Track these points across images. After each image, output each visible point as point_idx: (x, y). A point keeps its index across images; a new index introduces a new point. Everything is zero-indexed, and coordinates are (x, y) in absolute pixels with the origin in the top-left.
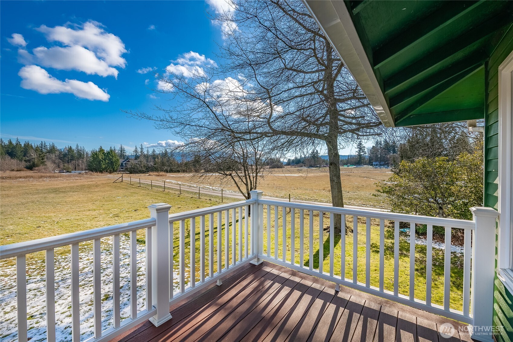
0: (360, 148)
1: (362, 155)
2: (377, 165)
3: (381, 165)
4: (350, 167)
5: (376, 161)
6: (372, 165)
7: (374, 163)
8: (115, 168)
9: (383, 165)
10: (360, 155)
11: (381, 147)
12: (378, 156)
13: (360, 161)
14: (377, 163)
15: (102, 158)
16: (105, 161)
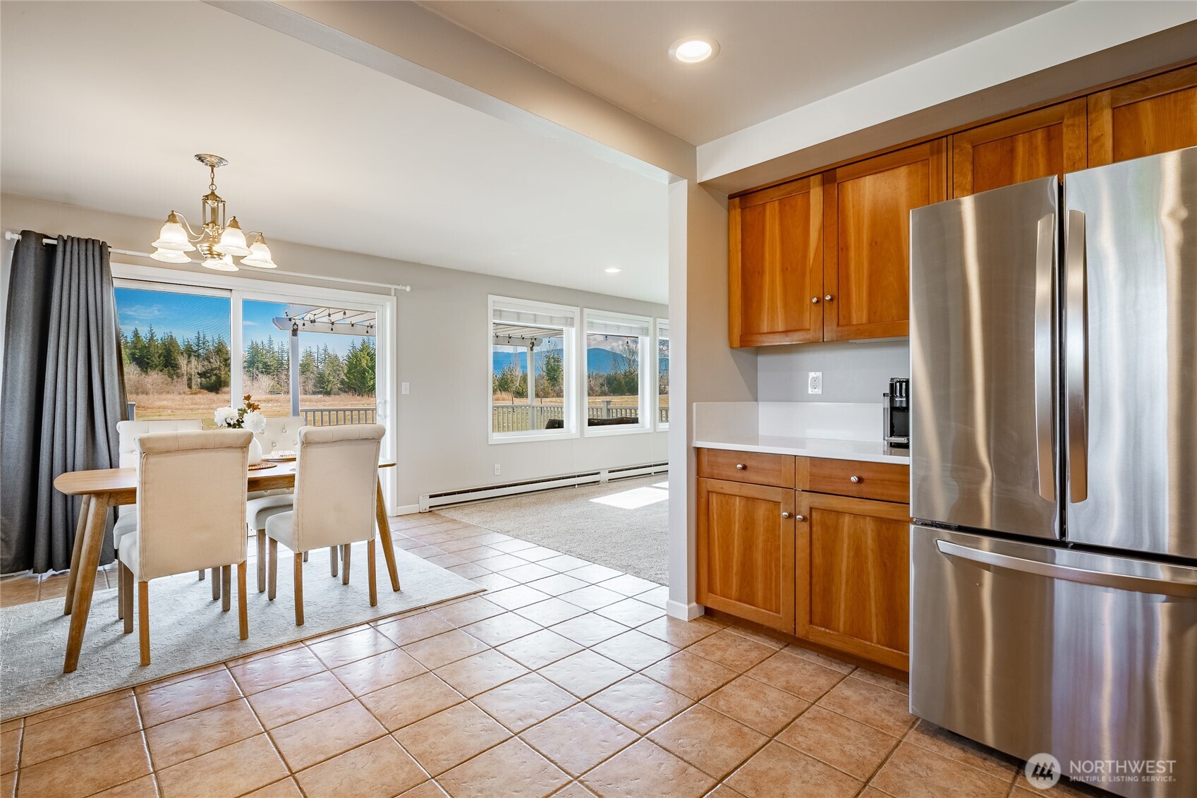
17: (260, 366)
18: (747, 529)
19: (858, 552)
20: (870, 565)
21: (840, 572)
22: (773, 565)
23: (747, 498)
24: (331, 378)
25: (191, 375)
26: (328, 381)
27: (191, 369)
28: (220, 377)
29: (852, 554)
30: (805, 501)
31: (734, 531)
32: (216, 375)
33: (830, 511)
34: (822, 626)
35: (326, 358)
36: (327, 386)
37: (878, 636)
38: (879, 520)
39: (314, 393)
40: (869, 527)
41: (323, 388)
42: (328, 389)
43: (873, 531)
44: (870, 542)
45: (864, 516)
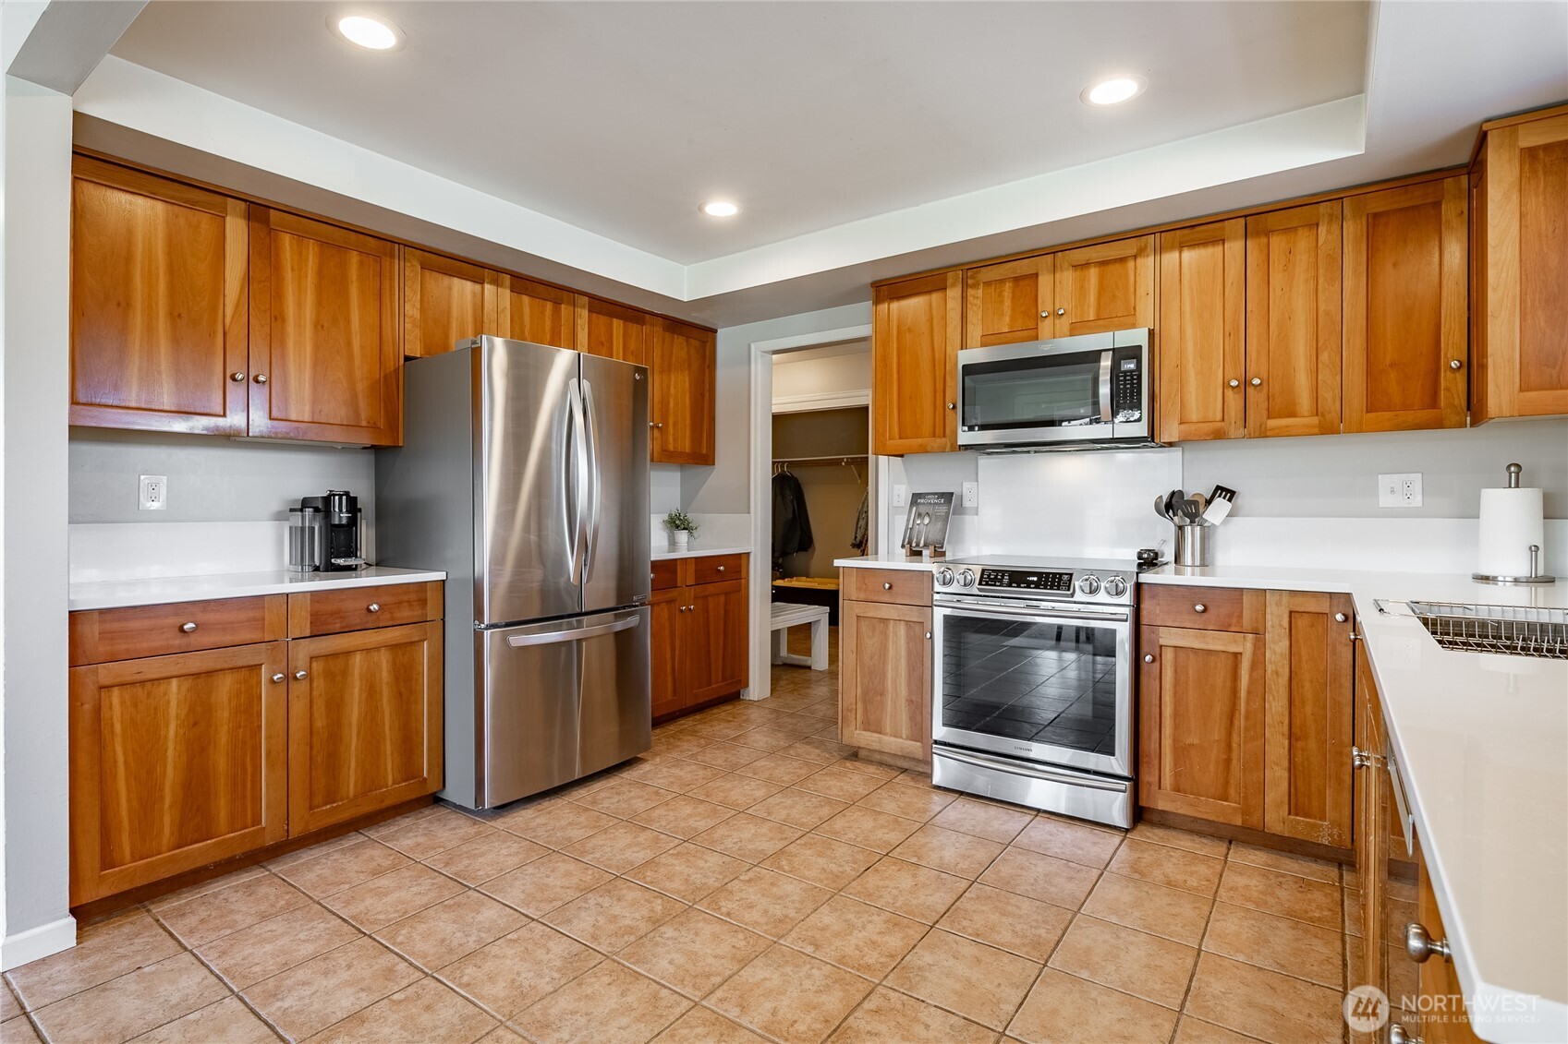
18: (195, 724)
19: (372, 692)
20: (385, 701)
21: (350, 724)
22: (248, 759)
23: (196, 675)
29: (364, 695)
30: (304, 650)
31: (166, 737)
33: (335, 655)
34: (326, 804)
37: (393, 776)
38: (394, 647)
40: (384, 659)
43: (388, 662)
44: (385, 674)
45: (377, 649)
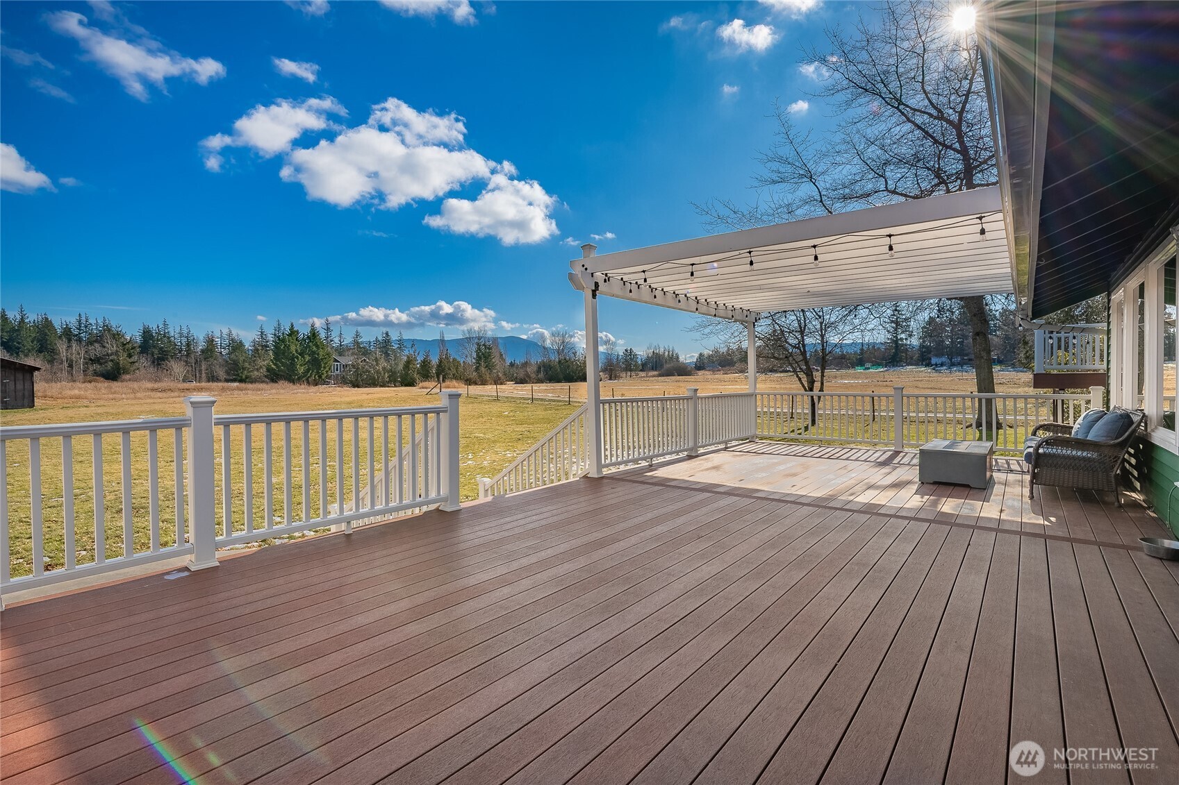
0: (897, 323)
1: (902, 339)
2: (942, 365)
3: (953, 365)
4: (871, 370)
5: (939, 355)
6: (928, 365)
7: (934, 361)
8: (323, 374)
9: (961, 364)
10: (896, 341)
11: (951, 320)
12: (943, 341)
13: (896, 354)
14: (944, 359)
15: (296, 351)
16: (303, 357)
17: (156, 351)
24: (247, 365)
25: (72, 361)
26: (243, 368)
27: (72, 354)
28: (118, 363)
32: (112, 361)
35: (230, 343)
36: (242, 373)
39: (227, 381)
41: (238, 375)
42: (244, 377)
